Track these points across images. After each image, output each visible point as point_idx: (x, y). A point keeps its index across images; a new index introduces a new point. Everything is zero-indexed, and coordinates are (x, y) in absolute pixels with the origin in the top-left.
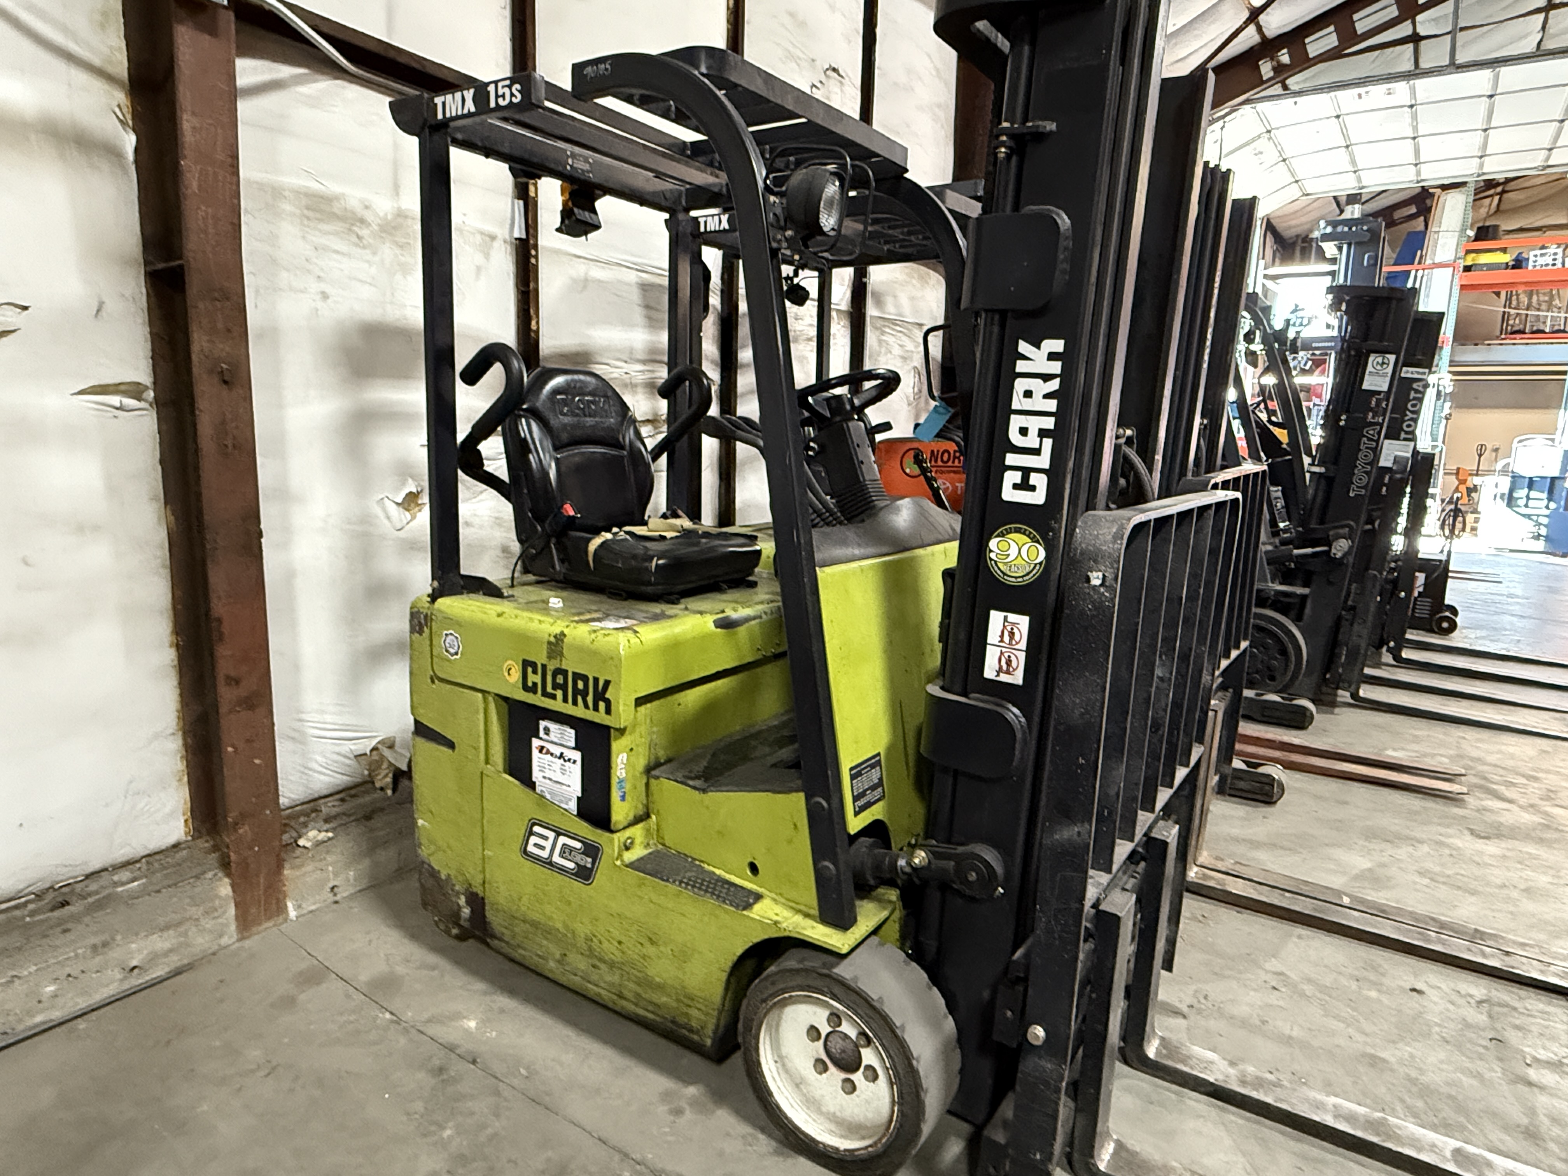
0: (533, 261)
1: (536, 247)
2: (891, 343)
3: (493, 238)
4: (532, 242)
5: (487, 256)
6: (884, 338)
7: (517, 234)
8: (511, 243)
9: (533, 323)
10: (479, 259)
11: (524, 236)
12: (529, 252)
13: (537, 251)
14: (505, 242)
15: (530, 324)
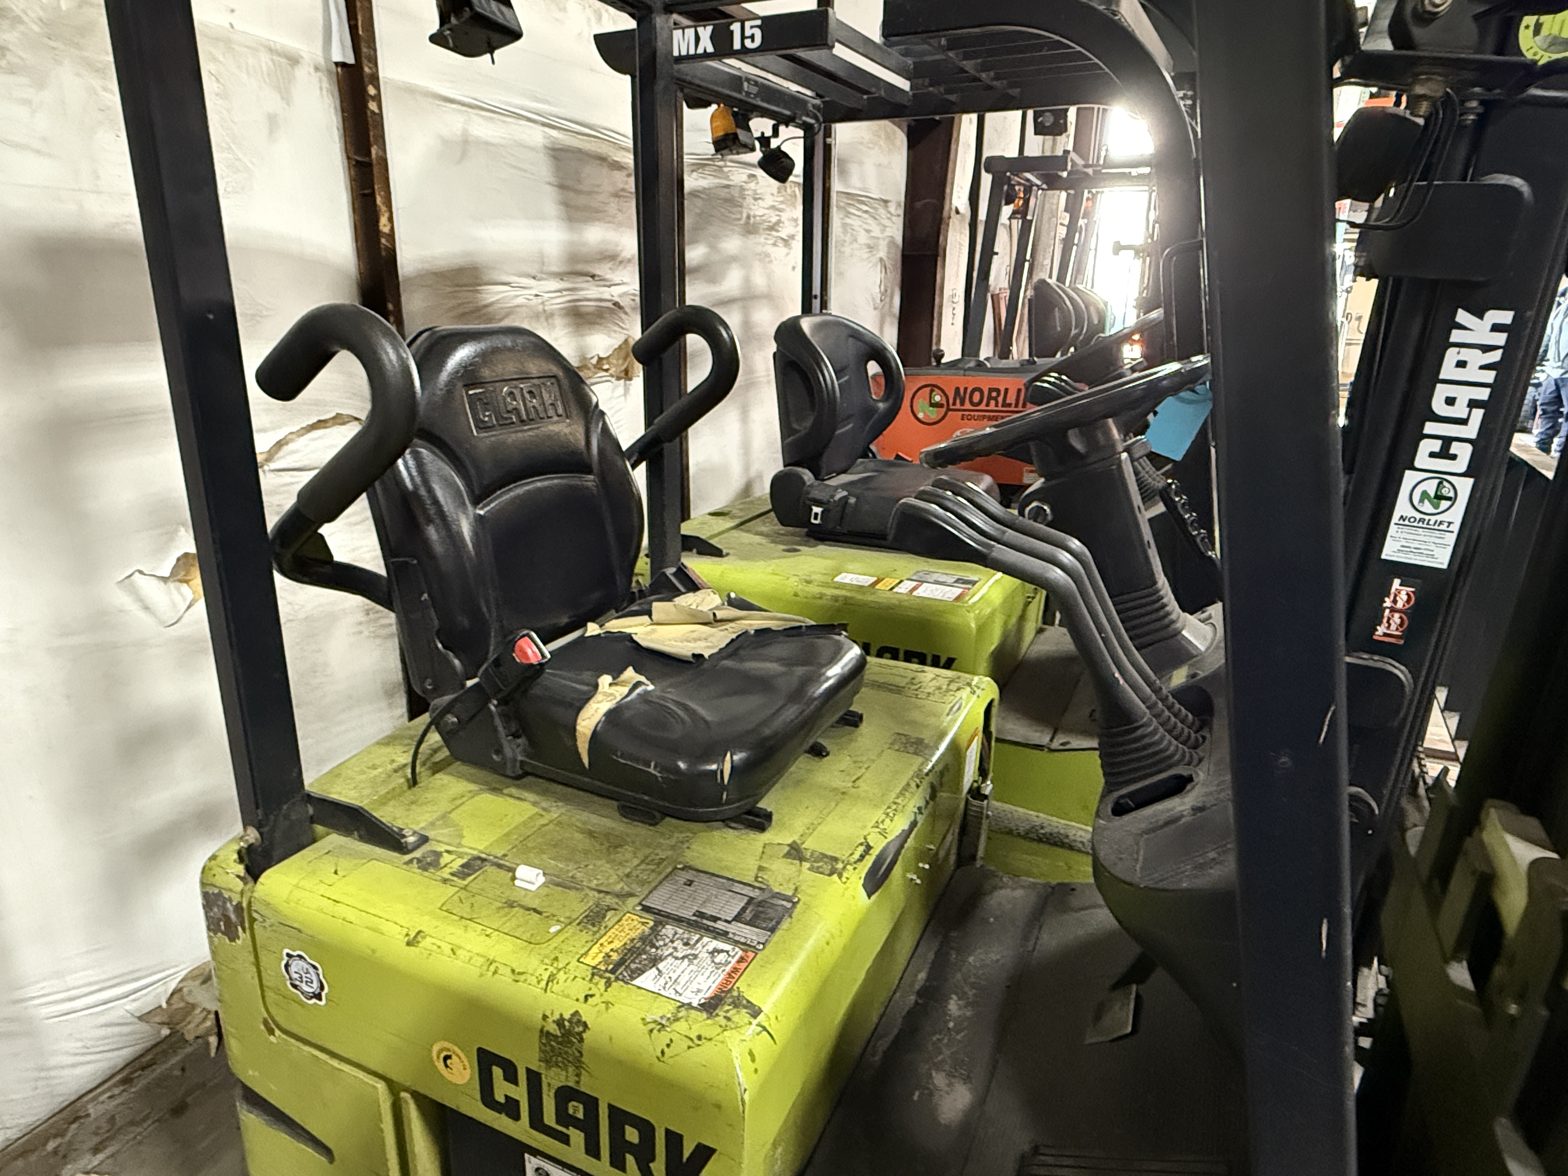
0: (373, 106)
1: (375, 79)
2: (857, 228)
3: (294, 60)
4: (367, 70)
5: (286, 97)
6: (848, 221)
7: (337, 57)
8: (329, 72)
9: (383, 220)
10: (272, 102)
11: (351, 60)
12: (364, 91)
13: (378, 88)
14: (317, 69)
15: (377, 221)
